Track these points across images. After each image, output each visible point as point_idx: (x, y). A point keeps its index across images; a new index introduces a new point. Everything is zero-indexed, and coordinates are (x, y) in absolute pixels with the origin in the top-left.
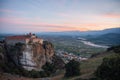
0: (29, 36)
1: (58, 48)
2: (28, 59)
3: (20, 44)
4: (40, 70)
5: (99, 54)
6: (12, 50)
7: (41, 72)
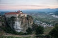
0: (18, 12)
4: (25, 32)
6: (9, 20)
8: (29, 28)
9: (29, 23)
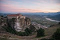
0: (18, 15)
1: (33, 21)
2: (18, 26)
3: (14, 19)
4: (24, 31)
5: (54, 25)
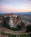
3: (9, 17)
7: (16, 28)
8: (18, 25)
9: (19, 21)
